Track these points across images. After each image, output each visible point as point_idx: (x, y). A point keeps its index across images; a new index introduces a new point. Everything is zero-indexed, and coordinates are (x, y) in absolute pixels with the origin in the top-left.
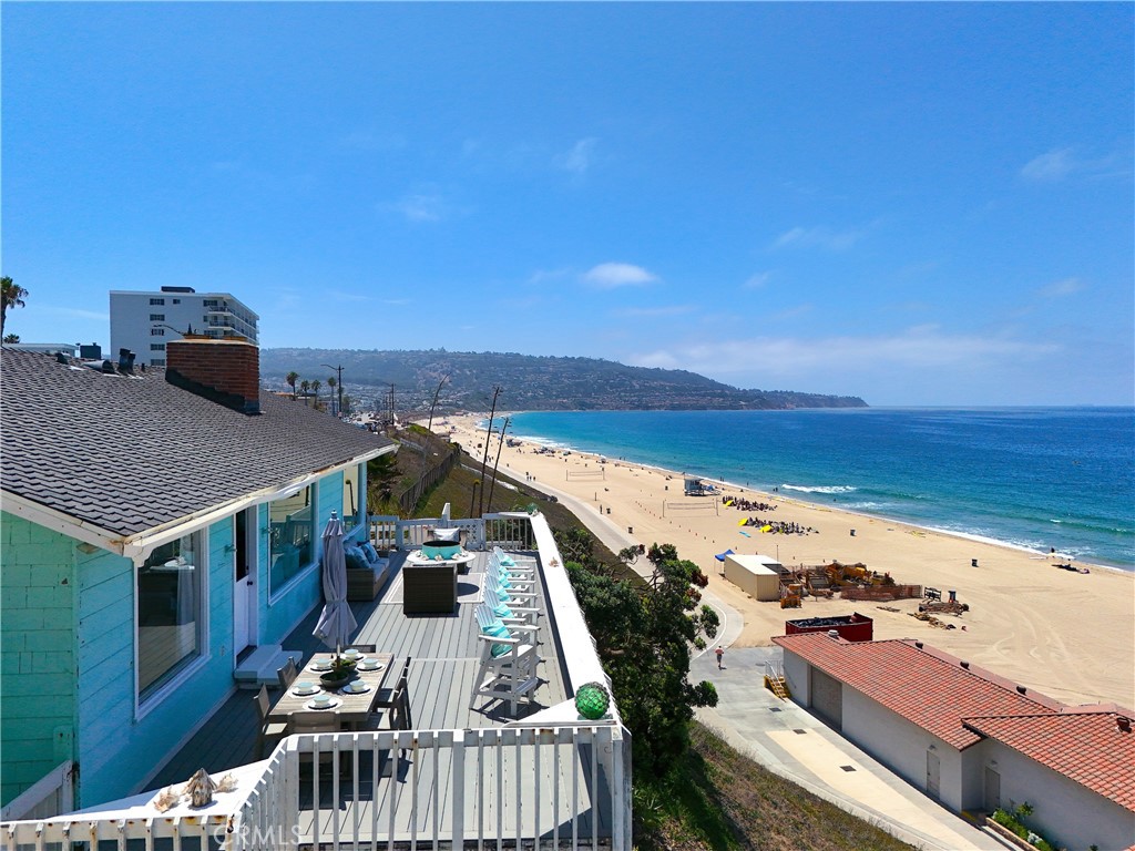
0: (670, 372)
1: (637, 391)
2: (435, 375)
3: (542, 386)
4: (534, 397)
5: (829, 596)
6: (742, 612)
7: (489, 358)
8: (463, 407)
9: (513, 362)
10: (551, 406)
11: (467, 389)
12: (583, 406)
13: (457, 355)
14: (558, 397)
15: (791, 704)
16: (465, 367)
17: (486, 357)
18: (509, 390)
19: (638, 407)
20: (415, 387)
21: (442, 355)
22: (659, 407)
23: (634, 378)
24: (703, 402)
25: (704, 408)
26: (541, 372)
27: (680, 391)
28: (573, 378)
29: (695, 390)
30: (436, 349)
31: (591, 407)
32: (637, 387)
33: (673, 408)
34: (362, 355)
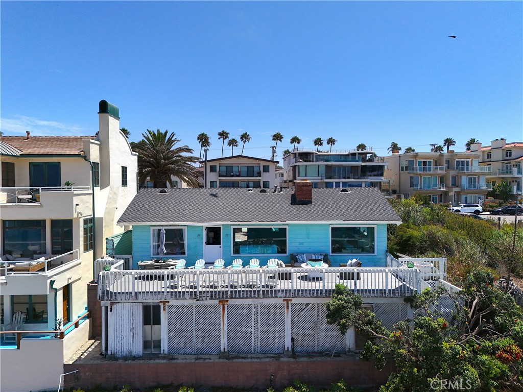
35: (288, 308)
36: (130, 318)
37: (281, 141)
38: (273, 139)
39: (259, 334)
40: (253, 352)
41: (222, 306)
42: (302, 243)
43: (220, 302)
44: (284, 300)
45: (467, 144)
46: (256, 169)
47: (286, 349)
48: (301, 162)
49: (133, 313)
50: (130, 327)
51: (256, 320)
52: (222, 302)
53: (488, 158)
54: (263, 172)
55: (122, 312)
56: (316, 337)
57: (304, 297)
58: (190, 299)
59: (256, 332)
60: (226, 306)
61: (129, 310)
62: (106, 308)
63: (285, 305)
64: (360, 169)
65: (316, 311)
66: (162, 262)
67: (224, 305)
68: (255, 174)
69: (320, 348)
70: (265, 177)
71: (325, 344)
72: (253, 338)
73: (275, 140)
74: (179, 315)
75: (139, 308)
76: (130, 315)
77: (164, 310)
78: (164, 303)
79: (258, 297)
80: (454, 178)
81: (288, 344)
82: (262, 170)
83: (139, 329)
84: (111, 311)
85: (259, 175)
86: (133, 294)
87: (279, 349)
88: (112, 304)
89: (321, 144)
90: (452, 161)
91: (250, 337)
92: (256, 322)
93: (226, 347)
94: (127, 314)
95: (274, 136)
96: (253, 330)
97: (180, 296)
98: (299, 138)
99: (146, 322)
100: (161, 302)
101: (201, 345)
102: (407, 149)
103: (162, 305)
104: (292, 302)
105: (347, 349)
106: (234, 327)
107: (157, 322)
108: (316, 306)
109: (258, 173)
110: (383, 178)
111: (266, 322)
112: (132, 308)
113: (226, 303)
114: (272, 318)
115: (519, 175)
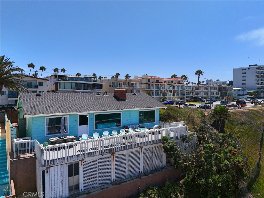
35: (141, 152)
36: (60, 175)
37: (34, 68)
38: (28, 67)
39: (129, 167)
40: (126, 178)
41: (112, 156)
42: (127, 120)
43: (111, 154)
44: (140, 148)
45: (125, 76)
46: (34, 84)
47: (141, 172)
48: (60, 80)
49: (62, 171)
50: (60, 180)
51: (128, 161)
52: (113, 154)
53: (141, 82)
54: (39, 85)
55: (55, 172)
56: (152, 164)
57: (150, 145)
58: (98, 155)
59: (128, 167)
60: (114, 156)
61: (60, 170)
62: (43, 172)
63: (140, 151)
64: (91, 86)
65: (152, 151)
66: (63, 137)
67: (113, 156)
68: (33, 86)
69: (153, 168)
70: (40, 88)
71: (155, 166)
72: (126, 171)
73: (30, 67)
74: (89, 166)
75: (66, 167)
76: (60, 172)
77: (82, 165)
78: (81, 161)
79: (132, 148)
80: (131, 90)
81: (141, 170)
82: (38, 84)
83: (66, 180)
84: (47, 173)
85: (36, 87)
86: (66, 158)
87: (137, 173)
88: (48, 168)
89: (58, 72)
90: (130, 83)
91: (125, 170)
92: (128, 162)
93: (115, 179)
94: (58, 173)
95: (28, 65)
96: (126, 166)
97: (93, 155)
98: (45, 67)
99: (70, 175)
100: (79, 161)
101: (102, 181)
102: (99, 77)
103: (80, 162)
104: (143, 148)
105: (163, 166)
106: (118, 167)
107: (77, 173)
108: (152, 148)
109: (35, 86)
110: (102, 90)
111: (132, 161)
112: (61, 168)
113: (114, 155)
114: (134, 158)
115: (153, 90)
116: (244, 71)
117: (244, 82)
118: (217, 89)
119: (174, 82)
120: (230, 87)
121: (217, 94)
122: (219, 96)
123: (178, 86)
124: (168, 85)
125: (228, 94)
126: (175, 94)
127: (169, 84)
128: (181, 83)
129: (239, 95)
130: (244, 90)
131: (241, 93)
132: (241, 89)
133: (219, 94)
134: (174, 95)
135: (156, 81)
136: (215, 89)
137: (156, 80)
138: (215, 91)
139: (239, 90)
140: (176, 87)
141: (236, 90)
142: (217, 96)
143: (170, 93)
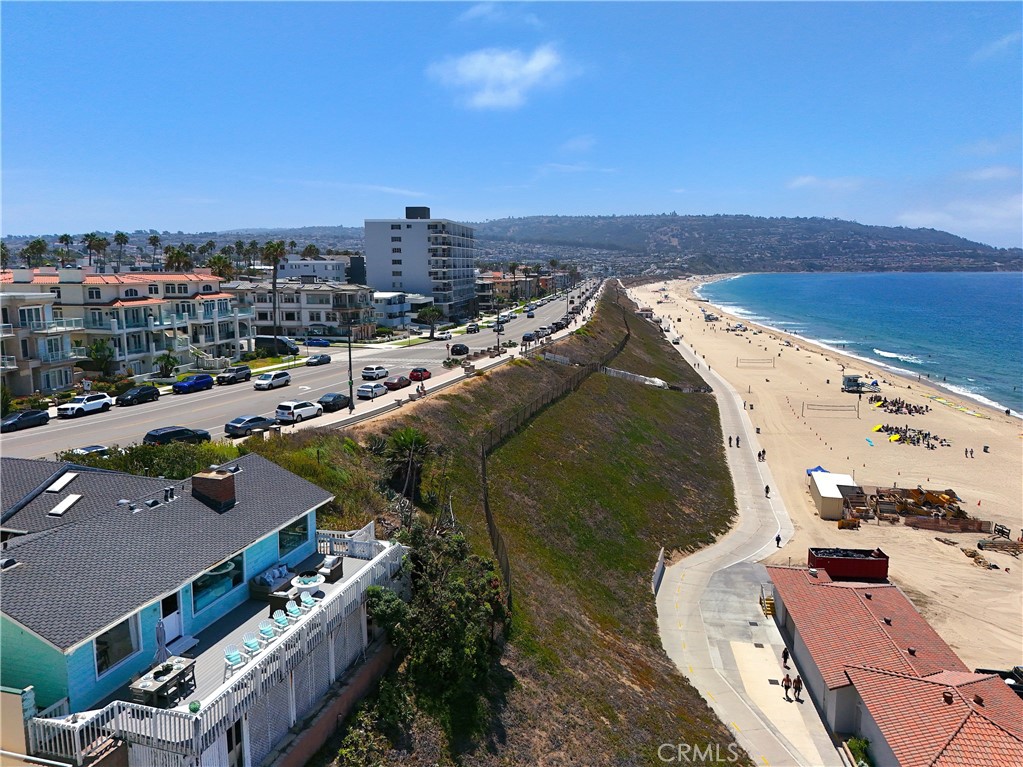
0: (914, 231)
1: (874, 251)
2: (665, 238)
3: (770, 248)
4: (761, 259)
5: (894, 521)
6: (797, 528)
7: (718, 221)
8: (688, 270)
9: (743, 223)
10: (778, 268)
11: (694, 252)
12: (811, 268)
13: (687, 218)
14: (785, 258)
15: (771, 621)
16: (693, 229)
17: (715, 220)
18: (736, 252)
19: (872, 269)
20: (645, 251)
21: (674, 219)
22: (897, 269)
23: (869, 238)
24: (948, 263)
25: (949, 269)
26: (770, 234)
27: (922, 252)
28: (803, 239)
29: (942, 249)
30: (667, 213)
31: (821, 268)
32: (873, 247)
33: (913, 269)
34: (601, 221)
49: (219, 749)
55: (210, 757)
74: (256, 715)
75: (224, 738)
76: (217, 753)
77: (246, 718)
90: (13, 311)
94: (214, 755)
101: (275, 735)
103: (243, 715)
112: (218, 744)
115: (121, 331)
116: (396, 233)
117: (397, 268)
118: (328, 302)
119: (191, 290)
120: (365, 292)
121: (328, 319)
122: (335, 324)
123: (209, 306)
124: (164, 298)
125: (361, 316)
126: (202, 338)
127: (168, 295)
128: (213, 290)
129: (391, 316)
130: (401, 300)
131: (396, 309)
132: (395, 297)
133: (335, 319)
134: (195, 340)
135: (127, 295)
136: (321, 302)
137: (126, 292)
138: (324, 309)
139: (389, 302)
140: (200, 311)
141: (382, 300)
142: (329, 324)
143: (180, 336)
